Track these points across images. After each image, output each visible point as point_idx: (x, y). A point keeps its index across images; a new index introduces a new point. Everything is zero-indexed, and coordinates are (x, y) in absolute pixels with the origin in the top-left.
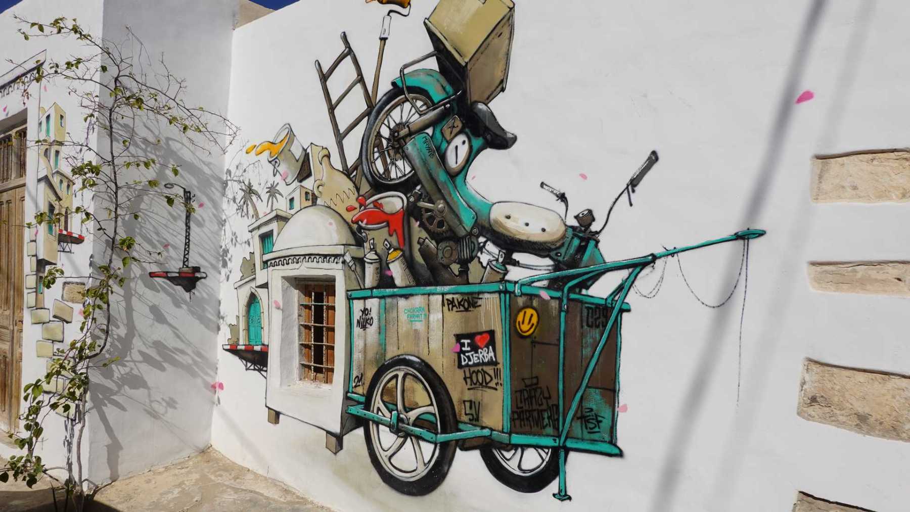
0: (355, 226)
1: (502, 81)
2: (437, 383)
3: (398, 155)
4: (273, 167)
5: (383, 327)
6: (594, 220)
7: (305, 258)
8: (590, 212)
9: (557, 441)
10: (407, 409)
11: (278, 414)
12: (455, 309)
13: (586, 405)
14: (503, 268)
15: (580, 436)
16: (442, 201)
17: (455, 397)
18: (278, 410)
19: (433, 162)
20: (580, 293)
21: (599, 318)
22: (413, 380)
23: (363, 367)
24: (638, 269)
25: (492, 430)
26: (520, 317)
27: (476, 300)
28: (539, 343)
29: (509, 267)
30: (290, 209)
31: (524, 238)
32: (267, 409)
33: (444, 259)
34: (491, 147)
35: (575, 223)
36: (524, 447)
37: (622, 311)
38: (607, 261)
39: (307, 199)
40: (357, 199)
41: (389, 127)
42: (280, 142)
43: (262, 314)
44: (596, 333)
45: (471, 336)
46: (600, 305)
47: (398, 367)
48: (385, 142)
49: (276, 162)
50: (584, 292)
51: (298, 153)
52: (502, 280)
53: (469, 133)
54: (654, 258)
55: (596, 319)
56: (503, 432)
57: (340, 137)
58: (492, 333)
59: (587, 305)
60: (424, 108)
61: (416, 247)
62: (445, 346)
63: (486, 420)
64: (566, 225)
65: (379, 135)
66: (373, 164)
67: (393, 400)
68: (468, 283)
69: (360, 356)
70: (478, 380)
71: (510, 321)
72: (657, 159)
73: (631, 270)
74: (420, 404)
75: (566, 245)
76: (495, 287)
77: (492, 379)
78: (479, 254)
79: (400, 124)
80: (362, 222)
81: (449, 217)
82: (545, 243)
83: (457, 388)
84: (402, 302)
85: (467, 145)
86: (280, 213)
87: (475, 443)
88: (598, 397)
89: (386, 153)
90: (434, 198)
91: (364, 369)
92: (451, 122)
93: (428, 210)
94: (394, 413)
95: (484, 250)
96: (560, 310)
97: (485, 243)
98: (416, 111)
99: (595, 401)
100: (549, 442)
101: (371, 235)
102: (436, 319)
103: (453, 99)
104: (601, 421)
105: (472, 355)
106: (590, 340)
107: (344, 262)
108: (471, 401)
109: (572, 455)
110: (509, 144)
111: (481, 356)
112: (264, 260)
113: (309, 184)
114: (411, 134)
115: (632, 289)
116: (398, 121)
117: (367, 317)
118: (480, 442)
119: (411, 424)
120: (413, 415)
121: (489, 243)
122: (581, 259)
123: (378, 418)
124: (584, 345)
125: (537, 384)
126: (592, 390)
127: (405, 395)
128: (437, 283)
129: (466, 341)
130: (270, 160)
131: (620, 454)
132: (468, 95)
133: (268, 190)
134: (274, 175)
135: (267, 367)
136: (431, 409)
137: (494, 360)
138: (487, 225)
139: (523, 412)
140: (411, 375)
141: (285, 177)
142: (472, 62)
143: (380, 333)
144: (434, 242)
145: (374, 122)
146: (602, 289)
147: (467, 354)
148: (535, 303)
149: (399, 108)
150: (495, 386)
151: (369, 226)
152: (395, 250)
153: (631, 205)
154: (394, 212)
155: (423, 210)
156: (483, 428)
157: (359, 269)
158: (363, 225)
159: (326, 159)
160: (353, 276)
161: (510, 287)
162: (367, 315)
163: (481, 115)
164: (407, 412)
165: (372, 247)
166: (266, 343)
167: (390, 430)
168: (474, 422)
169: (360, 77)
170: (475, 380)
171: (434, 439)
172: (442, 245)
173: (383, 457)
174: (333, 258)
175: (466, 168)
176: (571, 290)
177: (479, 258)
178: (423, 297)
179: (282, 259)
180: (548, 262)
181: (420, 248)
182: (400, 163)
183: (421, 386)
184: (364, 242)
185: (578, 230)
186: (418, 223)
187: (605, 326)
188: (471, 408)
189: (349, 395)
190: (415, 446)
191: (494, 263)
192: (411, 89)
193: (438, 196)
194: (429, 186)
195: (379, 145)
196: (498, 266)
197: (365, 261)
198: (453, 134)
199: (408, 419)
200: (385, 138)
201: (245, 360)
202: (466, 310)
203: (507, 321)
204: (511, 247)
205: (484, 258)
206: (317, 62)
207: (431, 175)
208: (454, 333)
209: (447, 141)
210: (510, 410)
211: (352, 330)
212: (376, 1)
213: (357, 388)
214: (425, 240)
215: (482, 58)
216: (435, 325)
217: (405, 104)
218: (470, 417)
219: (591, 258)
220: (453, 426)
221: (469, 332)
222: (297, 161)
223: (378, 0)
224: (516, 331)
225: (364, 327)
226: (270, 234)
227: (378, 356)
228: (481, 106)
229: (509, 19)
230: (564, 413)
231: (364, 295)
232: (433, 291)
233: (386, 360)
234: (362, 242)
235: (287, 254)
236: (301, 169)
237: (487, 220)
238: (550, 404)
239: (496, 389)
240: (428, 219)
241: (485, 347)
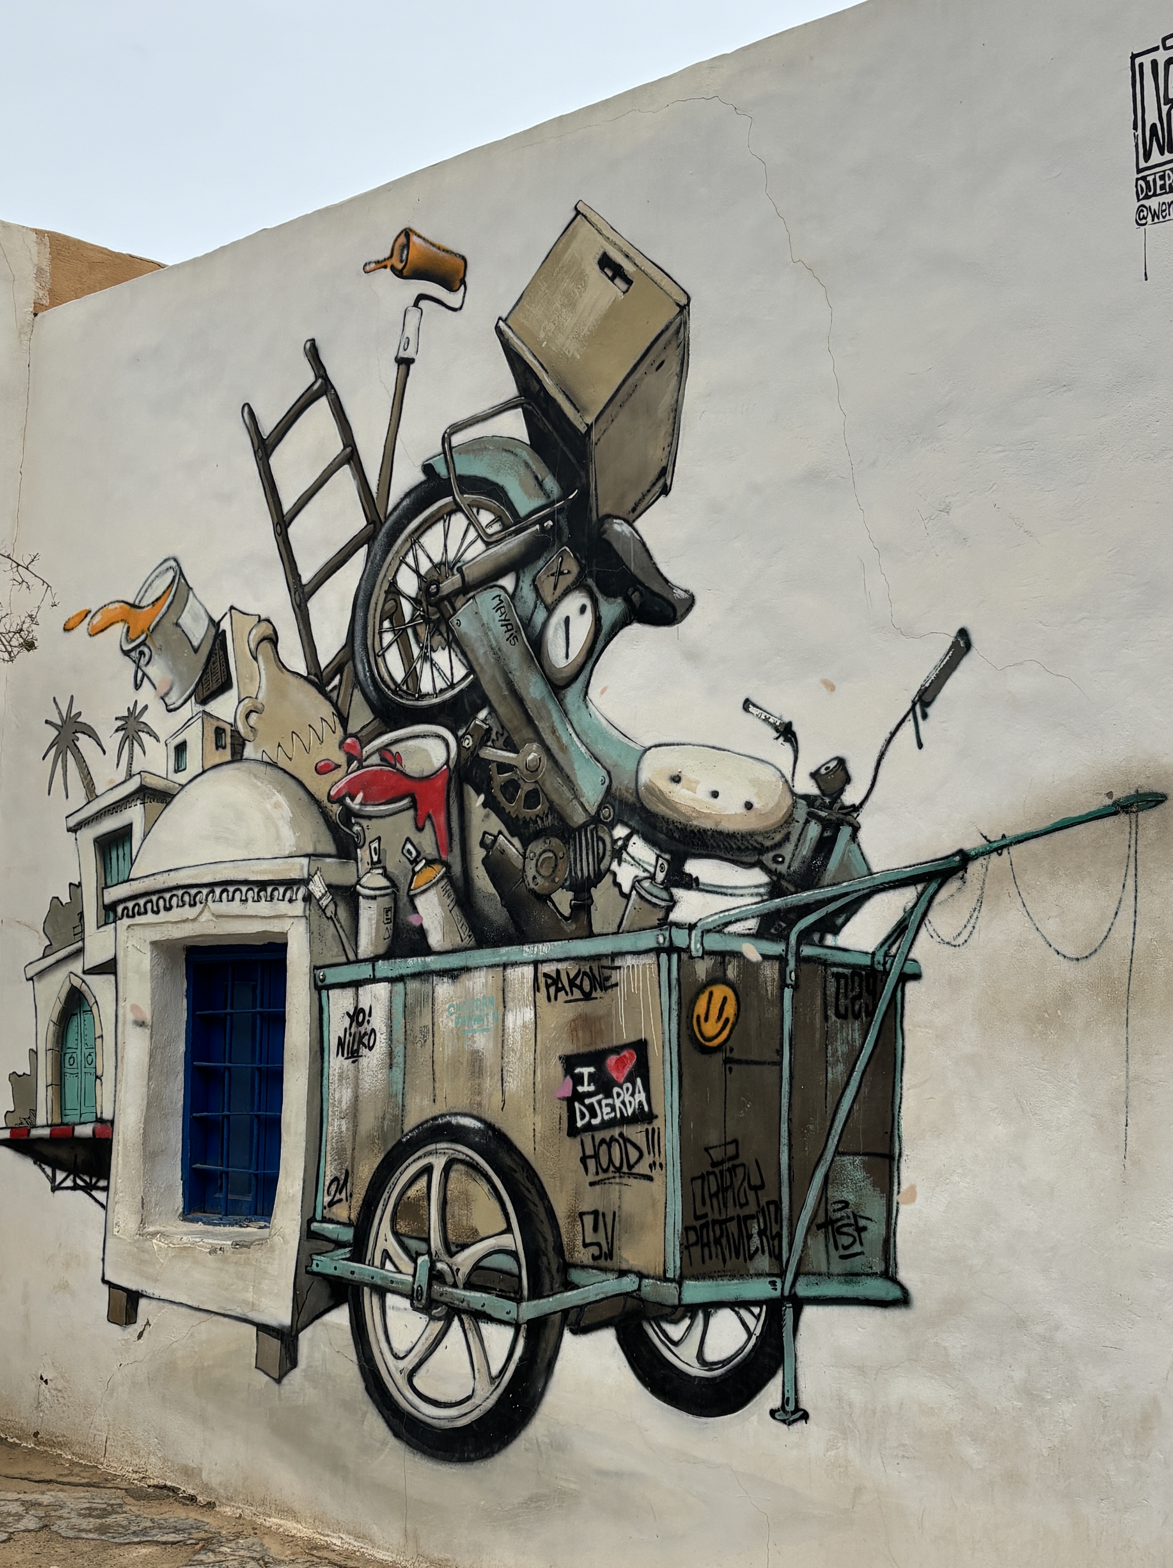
0: (336, 809)
1: (663, 472)
2: (520, 1176)
3: (438, 639)
4: (134, 667)
5: (399, 1049)
6: (848, 780)
7: (213, 892)
8: (841, 762)
9: (779, 1285)
10: (452, 1248)
11: (133, 1297)
12: (561, 994)
13: (834, 1194)
14: (665, 895)
15: (824, 1269)
16: (535, 746)
17: (561, 1208)
18: (133, 1287)
19: (514, 655)
20: (821, 944)
21: (859, 997)
22: (467, 1174)
23: (349, 1152)
24: (934, 886)
25: (641, 1276)
26: (700, 1008)
27: (607, 972)
28: (739, 1062)
29: (678, 893)
30: (177, 771)
31: (708, 825)
32: (106, 1288)
33: (539, 880)
34: (640, 622)
35: (813, 789)
36: (709, 1308)
37: (905, 978)
38: (874, 869)
39: (219, 746)
40: (341, 744)
41: (417, 572)
42: (153, 603)
43: (99, 1041)
44: (853, 1030)
45: (596, 1058)
46: (860, 967)
47: (432, 1147)
48: (407, 608)
49: (142, 653)
50: (830, 940)
51: (198, 631)
52: (664, 923)
53: (595, 589)
54: (964, 858)
55: (854, 999)
56: (667, 1280)
57: (301, 597)
58: (641, 1047)
59: (835, 970)
60: (497, 527)
61: (478, 854)
62: (539, 1086)
63: (628, 1255)
64: (793, 794)
65: (394, 591)
66: (380, 660)
67: (421, 1229)
68: (591, 935)
69: (344, 1129)
70: (611, 1161)
71: (679, 1016)
72: (968, 646)
73: (920, 887)
74: (482, 1235)
75: (794, 838)
76: (648, 940)
77: (641, 1156)
78: (614, 866)
79: (442, 563)
80: (353, 800)
81: (552, 784)
82: (752, 834)
83: (566, 1185)
84: (444, 989)
85: (589, 617)
86: (151, 781)
87: (607, 1315)
88: (859, 1175)
89: (410, 631)
90: (516, 738)
91: (353, 1158)
92: (555, 560)
93: (503, 767)
94: (423, 1260)
95: (625, 855)
96: (783, 985)
97: (628, 838)
98: (479, 536)
99: (854, 1183)
100: (760, 1289)
101: (373, 828)
102: (519, 1022)
103: (560, 510)
104: (865, 1229)
105: (599, 1102)
106: (842, 1049)
107: (308, 898)
108: (595, 1213)
109: (809, 1312)
110: (679, 614)
111: (618, 1103)
112: (107, 901)
113: (224, 707)
114: (467, 589)
115: (923, 932)
116: (437, 559)
117: (362, 1030)
118: (617, 1309)
119: (460, 1283)
120: (465, 1260)
121: (635, 838)
122: (825, 865)
123: (384, 1278)
124: (830, 1059)
125: (736, 1156)
126: (846, 1159)
127: (448, 1215)
128: (521, 938)
129: (586, 1071)
130: (127, 647)
131: (904, 1300)
132: (593, 501)
133: (120, 723)
134: (137, 687)
135: (107, 1177)
136: (506, 1241)
137: (646, 1108)
138: (631, 799)
139: (707, 1224)
140: (462, 1162)
141: (162, 692)
142: (602, 425)
143: (391, 1066)
144: (516, 841)
145: (383, 559)
146: (864, 932)
147: (587, 1101)
148: (732, 972)
149: (439, 528)
150: (647, 1171)
151: (369, 809)
152: (430, 863)
153: (920, 745)
154: (426, 774)
155: (493, 767)
156: (623, 1273)
157: (343, 914)
158: (355, 805)
159: (266, 645)
160: (330, 930)
161: (680, 938)
162: (360, 1024)
163: (619, 548)
164: (451, 1255)
165: (375, 858)
166: (107, 1115)
167: (412, 1305)
168: (602, 1263)
169: (348, 450)
170: (604, 1162)
171: (514, 1315)
172: (536, 847)
173: (394, 1375)
174: (282, 890)
175: (586, 672)
176: (805, 937)
177: (614, 875)
178: (491, 973)
179: (154, 898)
180: (758, 877)
181: (487, 855)
182: (441, 657)
183: (486, 1187)
184: (357, 846)
185: (818, 803)
186: (482, 797)
187: (871, 1014)
188: (595, 1229)
189: (315, 1226)
190: (470, 1336)
191: (646, 884)
192: (468, 484)
193: (528, 733)
194: (506, 709)
195: (395, 614)
196: (655, 891)
197: (359, 894)
198: (559, 591)
199: (455, 1272)
200: (408, 598)
201: (49, 1165)
202: (587, 997)
203: (675, 1014)
204: (682, 848)
205: (626, 874)
206: (246, 409)
207: (510, 684)
208: (560, 1053)
209: (546, 607)
210: (679, 1227)
211: (326, 1064)
212: (388, 270)
213: (334, 1208)
214: (496, 837)
215: (623, 419)
216: (518, 1037)
217: (453, 518)
218: (595, 1250)
219: (844, 865)
220: (558, 1278)
221: (592, 1048)
222: (196, 650)
223: (393, 268)
224: (692, 1038)
225: (354, 1055)
226: (124, 835)
227: (386, 1123)
228: (620, 527)
229: (678, 332)
230: (790, 1219)
231: (355, 977)
232: (513, 958)
233: (406, 1131)
234: (352, 849)
235: (166, 885)
236: (204, 671)
237: (633, 786)
238: (763, 1203)
239: (650, 1178)
240: (504, 788)
241: (627, 1081)
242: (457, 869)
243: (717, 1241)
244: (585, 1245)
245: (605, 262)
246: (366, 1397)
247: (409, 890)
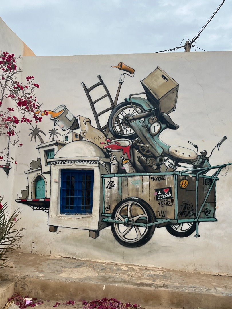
0: (105, 150)
1: (174, 108)
2: (147, 206)
3: (127, 126)
4: (54, 122)
5: (120, 187)
6: (207, 154)
7: (76, 161)
8: (205, 151)
9: (195, 219)
10: (132, 217)
11: (56, 227)
12: (154, 180)
13: (205, 207)
14: (175, 167)
15: (203, 217)
16: (148, 144)
17: (155, 210)
18: (56, 225)
19: (144, 131)
20: (203, 175)
21: (209, 182)
22: (136, 206)
23: (110, 203)
24: (221, 168)
25: (170, 219)
26: (181, 183)
27: (163, 177)
28: (188, 190)
29: (177, 167)
30: (66, 141)
31: (182, 158)
32: (49, 226)
33: (150, 164)
34: (169, 128)
35: (201, 154)
36: (183, 223)
37: (216, 180)
38: (211, 166)
39: (76, 138)
40: (106, 140)
41: (123, 115)
42: (59, 112)
43: (46, 185)
44: (208, 186)
45: (162, 189)
46: (209, 178)
47: (128, 202)
48: (121, 121)
49: (56, 120)
50: (204, 175)
51: (71, 118)
52: (174, 171)
53: (160, 123)
54: (226, 165)
55: (208, 182)
56: (175, 220)
57: (96, 116)
59: (205, 178)
60: (140, 111)
61: (137, 159)
62: (150, 193)
63: (168, 216)
64: (197, 155)
65: (118, 117)
66: (115, 128)
67: (126, 214)
68: (160, 172)
69: (108, 199)
70: (164, 204)
72: (226, 138)
73: (219, 168)
74: (139, 214)
75: (198, 161)
76: (172, 173)
77: (170, 203)
78: (165, 162)
79: (128, 115)
80: (109, 149)
81: (152, 150)
82: (190, 160)
83: (155, 207)
84: (130, 179)
85: (159, 127)
86: (58, 142)
87: (164, 225)
88: (209, 205)
89: (121, 124)
90: (144, 142)
91: (111, 204)
92: (152, 118)
93: (142, 147)
94: (126, 219)
95: (167, 161)
96: (196, 180)
97: (167, 159)
98: (137, 112)
99: (208, 206)
100: (192, 220)
101: (114, 154)
102: (146, 184)
103: (153, 110)
104: (210, 212)
105: (162, 196)
106: (206, 189)
107: (99, 163)
108: (162, 211)
109: (200, 223)
110: (176, 128)
111: (166, 196)
112: (48, 161)
113: (78, 131)
114: (134, 119)
115: (219, 174)
116: (127, 114)
117: (112, 184)
118: (166, 224)
119: (134, 222)
120: (135, 218)
121: (169, 159)
122: (203, 165)
123: (118, 222)
124: (204, 190)
125: (188, 203)
126: (207, 203)
127: (132, 212)
128: (146, 172)
129: (159, 191)
130: (52, 119)
131: (216, 221)
132: (160, 110)
133: (50, 131)
134: (55, 126)
135: (49, 207)
136: (144, 215)
137: (171, 196)
138: (168, 153)
139: (182, 212)
140: (135, 204)
141: (62, 127)
142: (162, 99)
143: (119, 190)
144: (145, 158)
145: (115, 112)
146: (210, 174)
147: (160, 195)
148: (187, 178)
149: (128, 109)
152: (126, 160)
153: (218, 150)
154: (125, 146)
155: (140, 147)
156: (167, 219)
157: (107, 166)
158: (110, 149)
159: (88, 123)
160: (104, 169)
161: (177, 173)
162: (111, 183)
163: (165, 117)
164: (133, 218)
165: (114, 158)
166: (48, 197)
167: (124, 225)
168: (163, 218)
169: (108, 94)
170: (163, 204)
171: (145, 226)
172: (149, 159)
173: (121, 236)
174: (93, 162)
175: (158, 134)
176: (200, 174)
177: (165, 164)
178: (140, 177)
179: (61, 162)
180: (191, 166)
181: (139, 159)
182: (128, 129)
183: (140, 208)
185: (202, 156)
186: (137, 151)
187: (211, 184)
188: (162, 213)
189: (103, 214)
190: (136, 229)
191: (171, 165)
192: (134, 103)
193: (147, 142)
194: (142, 138)
195: (118, 122)
196: (173, 166)
197: (111, 164)
198: (153, 122)
199: (133, 220)
200: (121, 119)
201: (32, 206)
202: (159, 181)
203: (177, 184)
204: (177, 161)
205: (167, 164)
207: (143, 135)
208: (154, 188)
209: (150, 124)
210: (177, 212)
211: (104, 189)
213: (107, 211)
214: (140, 157)
215: (166, 99)
216: (146, 186)
217: (131, 108)
218: (162, 216)
219: (206, 165)
220: (154, 220)
221: (161, 188)
222: (70, 121)
224: (180, 187)
225: (110, 188)
226: (53, 150)
227: (118, 198)
228: (165, 114)
229: (176, 89)
230: (198, 211)
231: (110, 176)
232: (144, 175)
233: (122, 199)
234: (109, 156)
235: (64, 159)
236: (72, 125)
237: (168, 151)
238: (193, 209)
239: (172, 206)
240: (142, 150)
241: (167, 193)
242: (132, 161)
243: (184, 214)
244: (160, 215)
245: (163, 76)
246: (115, 239)
247: (122, 163)
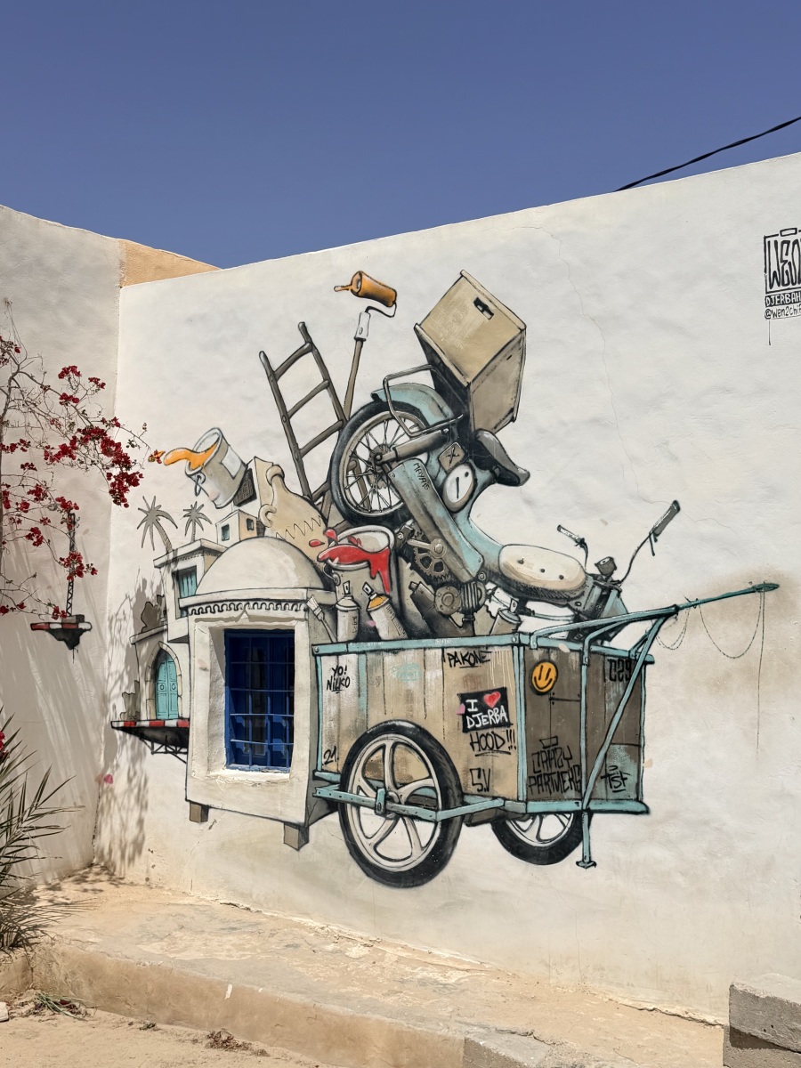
0: (322, 566)
1: (512, 410)
2: (436, 751)
3: (381, 482)
4: (194, 484)
5: (364, 688)
6: (615, 568)
7: (248, 604)
8: (611, 559)
9: (580, 804)
10: (398, 786)
11: (205, 809)
12: (458, 664)
13: (610, 762)
14: (516, 618)
15: (604, 797)
16: (440, 540)
17: (459, 767)
18: (205, 803)
19: (427, 495)
20: (602, 645)
21: (622, 671)
22: (405, 749)
23: (336, 737)
24: (661, 621)
25: (505, 799)
26: (536, 673)
27: (483, 654)
28: (558, 699)
29: (523, 617)
30: (223, 540)
31: (539, 585)
32: (188, 803)
33: (444, 607)
34: (499, 482)
35: (596, 572)
36: (542, 815)
37: (645, 663)
38: (629, 612)
39: (249, 528)
40: (324, 532)
41: (368, 448)
42: (205, 451)
43: (179, 678)
44: (619, 686)
45: (479, 695)
46: (623, 657)
47: (385, 736)
48: (363, 466)
49: (199, 477)
50: (606, 643)
51: (235, 468)
52: (516, 632)
53: (474, 465)
54: (677, 609)
56: (518, 801)
57: (299, 455)
58: (503, 691)
59: (609, 658)
60: (416, 429)
61: (407, 593)
62: (446, 708)
63: (498, 789)
64: (586, 573)
65: (354, 455)
66: (347, 491)
67: (380, 776)
68: (474, 636)
69: (332, 726)
70: (487, 744)
71: (524, 677)
72: (679, 509)
73: (654, 621)
74: (415, 778)
75: (586, 594)
76: (508, 639)
77: (504, 742)
78: (487, 603)
79: (383, 445)
80: (332, 560)
81: (450, 560)
82: (563, 591)
83: (461, 754)
84: (389, 658)
85: (470, 478)
86: (206, 544)
87: (486, 818)
88: (623, 754)
89: (365, 478)
90: (429, 536)
91: (338, 740)
92: (450, 449)
93: (421, 550)
94: (381, 791)
95: (493, 598)
96: (581, 663)
97: (494, 589)
98: (405, 433)
99: (620, 757)
100: (571, 806)
101: (345, 577)
102: (434, 677)
103: (453, 424)
104: (626, 779)
105: (480, 717)
106: (613, 695)
108: (479, 769)
109: (596, 817)
110: (521, 481)
111: (490, 717)
112: (182, 605)
113: (252, 509)
114: (398, 459)
115: (655, 641)
116: (380, 442)
117: (342, 677)
118: (491, 815)
119: (403, 802)
120: (405, 792)
121: (498, 590)
122: (603, 608)
123: (359, 799)
124: (607, 700)
125: (557, 744)
126: (617, 747)
127: (395, 769)
128: (434, 635)
129: (472, 702)
130: (189, 473)
131: (647, 811)
132: (471, 421)
133: (186, 513)
134: (197, 494)
135: (187, 747)
136: (429, 782)
137: (507, 720)
138: (496, 570)
139: (541, 775)
140: (403, 743)
141: (213, 498)
142: (476, 383)
143: (359, 696)
144: (430, 587)
145: (348, 440)
146: (624, 642)
147: (473, 716)
148: (553, 657)
149: (381, 426)
150: (508, 750)
151: (342, 566)
152: (379, 595)
153: (654, 554)
154: (376, 550)
155: (416, 552)
156: (494, 798)
157: (328, 618)
158: (334, 564)
159: (277, 478)
160: (321, 626)
161: (525, 640)
162: (341, 674)
163: (486, 445)
164: (397, 788)
165: (347, 592)
166: (186, 715)
167: (375, 812)
168: (483, 793)
169: (327, 382)
170: (484, 745)
171: (434, 817)
172: (442, 591)
173: (366, 847)
174: (291, 605)
175: (469, 505)
176: (593, 641)
177: (487, 607)
178: (417, 652)
179: (212, 605)
180: (567, 612)
181: (413, 593)
182: (384, 492)
183: (417, 756)
184: (335, 585)
185: (599, 578)
186: (410, 564)
187: (628, 679)
188: (479, 777)
189: (317, 774)
190: (409, 827)
191: (505, 612)
192: (400, 406)
193: (435, 533)
194: (423, 521)
195: (356, 468)
196: (510, 616)
197: (337, 609)
198: (453, 464)
199: (400, 797)
200: (363, 460)
201: (149, 740)
202: (472, 665)
203: (522, 676)
204: (525, 595)
205: (494, 607)
206: (262, 354)
207: (425, 509)
208: (458, 692)
209: (446, 472)
210: (525, 776)
211: (320, 694)
212: (350, 291)
213: (329, 765)
214: (418, 585)
215: (488, 381)
216: (433, 684)
217: (390, 422)
218: (480, 787)
219: (613, 609)
220: (458, 801)
221: (476, 690)
222: (233, 478)
223: (352, 291)
224: (532, 687)
225: (337, 689)
226: (192, 572)
227: (357, 724)
228: (487, 435)
229: (519, 342)
230: (586, 774)
231: (337, 651)
232: (430, 645)
233: (369, 728)
234: (333, 586)
235: (219, 599)
236: (239, 489)
237: (497, 564)
238: (571, 765)
239: (509, 753)
240: (422, 560)
241: (496, 706)
242: (395, 600)
243: (546, 784)
244: (474, 784)
245: (478, 302)
246: (350, 857)
247: (367, 608)
